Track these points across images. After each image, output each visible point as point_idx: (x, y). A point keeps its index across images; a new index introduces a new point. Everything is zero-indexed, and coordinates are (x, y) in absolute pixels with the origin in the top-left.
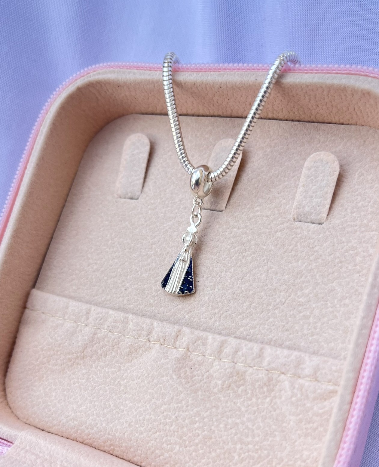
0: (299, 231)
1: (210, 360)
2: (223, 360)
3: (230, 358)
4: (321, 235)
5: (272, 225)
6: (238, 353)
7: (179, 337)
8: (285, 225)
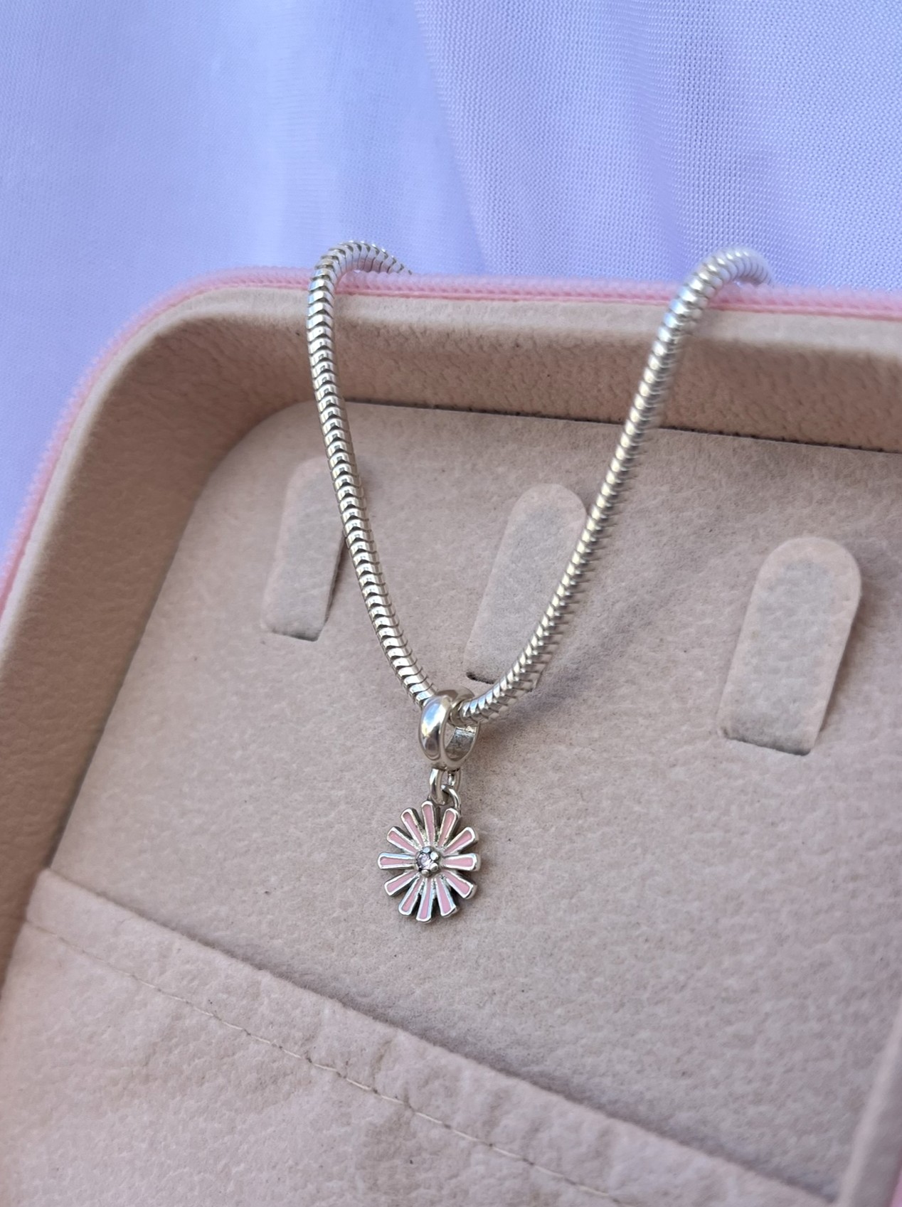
0: (736, 768)
1: (463, 1144)
2: (497, 1149)
3: (516, 1146)
4: (801, 788)
5: (663, 742)
6: (540, 1135)
7: (384, 1060)
8: (700, 746)
